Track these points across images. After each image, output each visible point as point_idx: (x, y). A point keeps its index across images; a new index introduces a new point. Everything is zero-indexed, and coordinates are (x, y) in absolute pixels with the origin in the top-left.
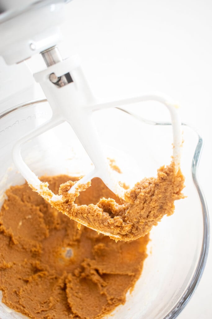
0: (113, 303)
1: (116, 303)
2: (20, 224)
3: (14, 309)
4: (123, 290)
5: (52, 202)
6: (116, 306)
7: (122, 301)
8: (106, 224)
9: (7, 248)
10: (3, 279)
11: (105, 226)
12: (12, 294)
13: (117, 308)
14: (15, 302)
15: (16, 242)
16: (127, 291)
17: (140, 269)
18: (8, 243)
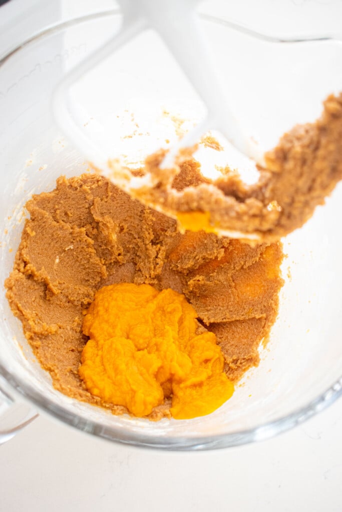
0: (239, 367)
1: (244, 366)
2: (57, 261)
3: (76, 398)
4: (252, 343)
5: (132, 190)
6: (244, 370)
7: (252, 360)
8: (233, 214)
9: (41, 302)
10: (46, 352)
11: (232, 218)
12: (66, 375)
13: (247, 374)
14: (75, 387)
15: (55, 290)
16: (257, 344)
17: (273, 306)
18: (42, 294)
